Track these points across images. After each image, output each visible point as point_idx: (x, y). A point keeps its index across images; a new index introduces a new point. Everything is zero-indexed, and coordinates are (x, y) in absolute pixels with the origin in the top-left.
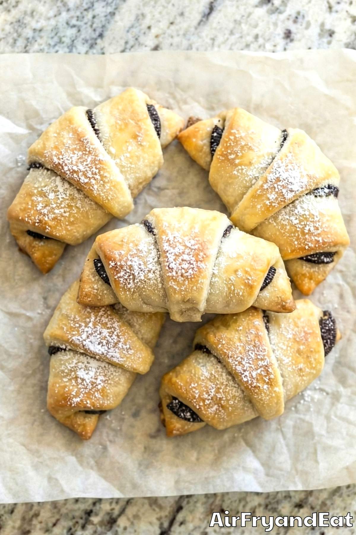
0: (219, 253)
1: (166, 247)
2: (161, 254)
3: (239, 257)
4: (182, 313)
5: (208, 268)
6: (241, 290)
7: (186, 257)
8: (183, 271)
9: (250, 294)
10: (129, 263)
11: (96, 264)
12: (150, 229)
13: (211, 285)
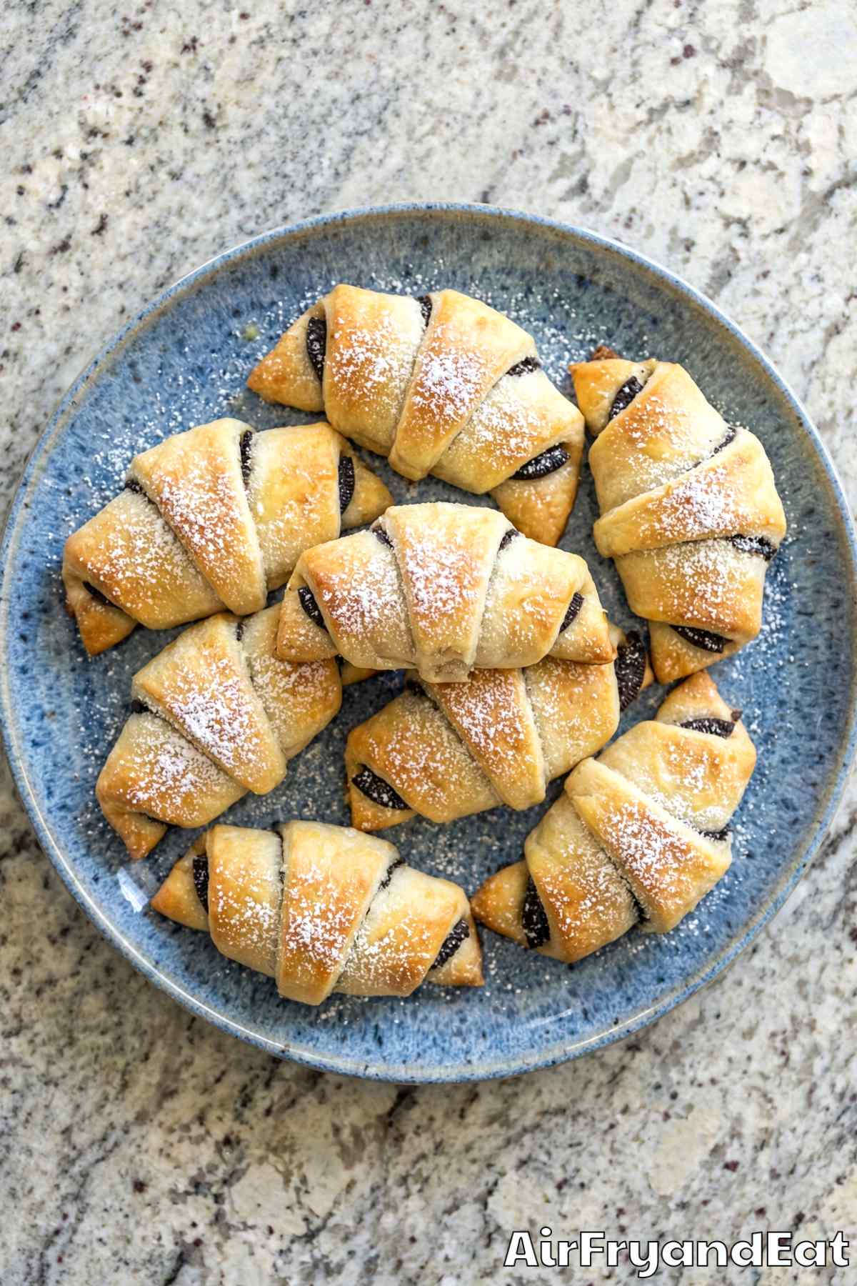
0: (495, 572)
1: (412, 566)
2: (404, 578)
3: (526, 580)
4: (439, 669)
5: (479, 598)
6: (531, 632)
7: (443, 582)
8: (440, 604)
9: (545, 637)
10: (353, 593)
11: (302, 596)
12: (384, 539)
13: (483, 623)
